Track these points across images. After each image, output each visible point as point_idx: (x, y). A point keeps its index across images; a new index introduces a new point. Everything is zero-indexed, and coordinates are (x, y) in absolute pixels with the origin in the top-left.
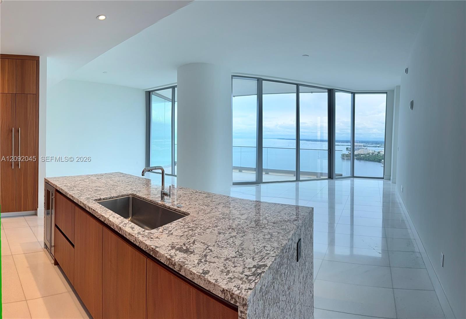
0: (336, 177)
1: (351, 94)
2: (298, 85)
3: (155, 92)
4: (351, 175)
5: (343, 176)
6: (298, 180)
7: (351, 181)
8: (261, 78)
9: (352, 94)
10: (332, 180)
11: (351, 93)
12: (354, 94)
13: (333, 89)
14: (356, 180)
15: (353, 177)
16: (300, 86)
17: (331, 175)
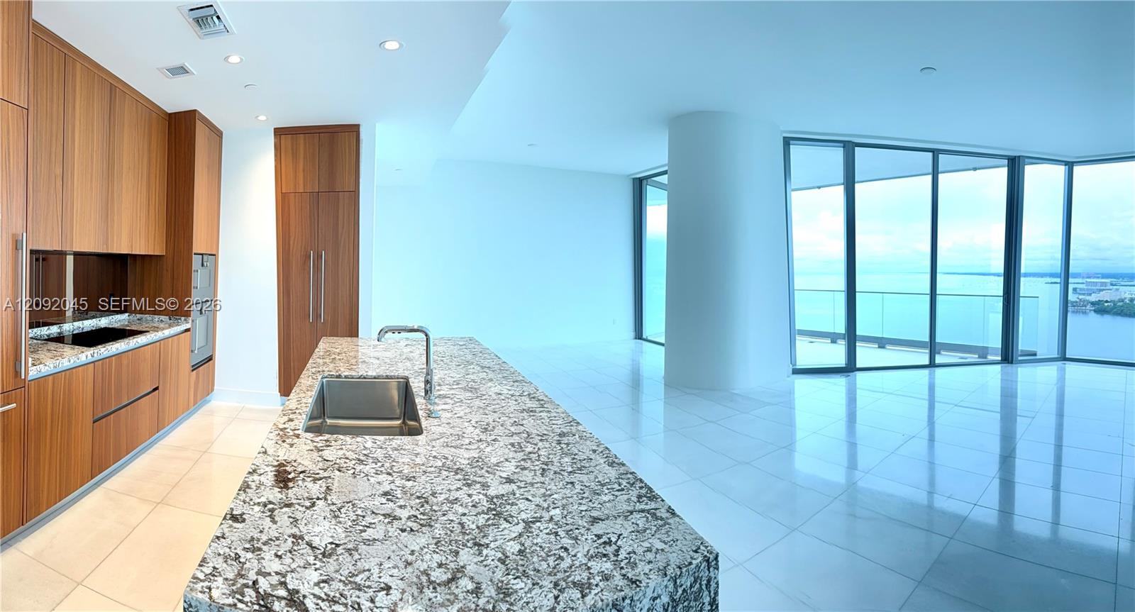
0: (1020, 358)
1: (1063, 167)
2: (935, 153)
3: (653, 179)
4: (1058, 354)
5: (1038, 357)
6: (932, 365)
7: (1058, 370)
8: (851, 141)
9: (1067, 167)
10: (1010, 365)
11: (1063, 163)
12: (1070, 165)
13: (1019, 156)
14: (1070, 367)
15: (1063, 358)
16: (940, 155)
17: (1008, 355)
